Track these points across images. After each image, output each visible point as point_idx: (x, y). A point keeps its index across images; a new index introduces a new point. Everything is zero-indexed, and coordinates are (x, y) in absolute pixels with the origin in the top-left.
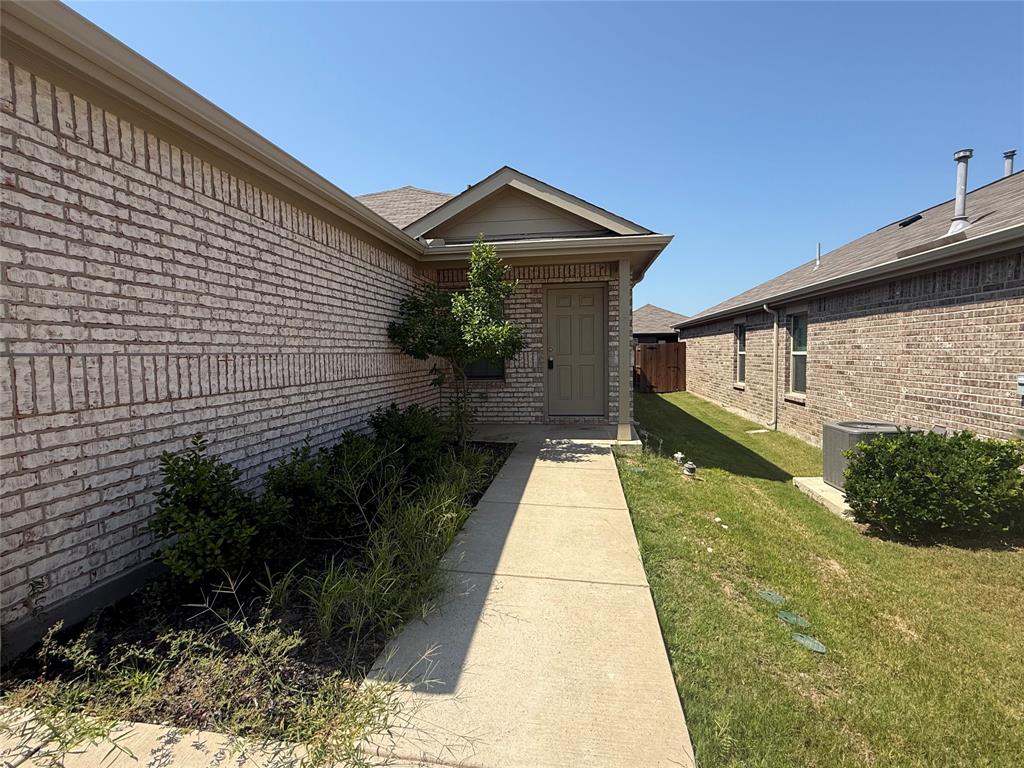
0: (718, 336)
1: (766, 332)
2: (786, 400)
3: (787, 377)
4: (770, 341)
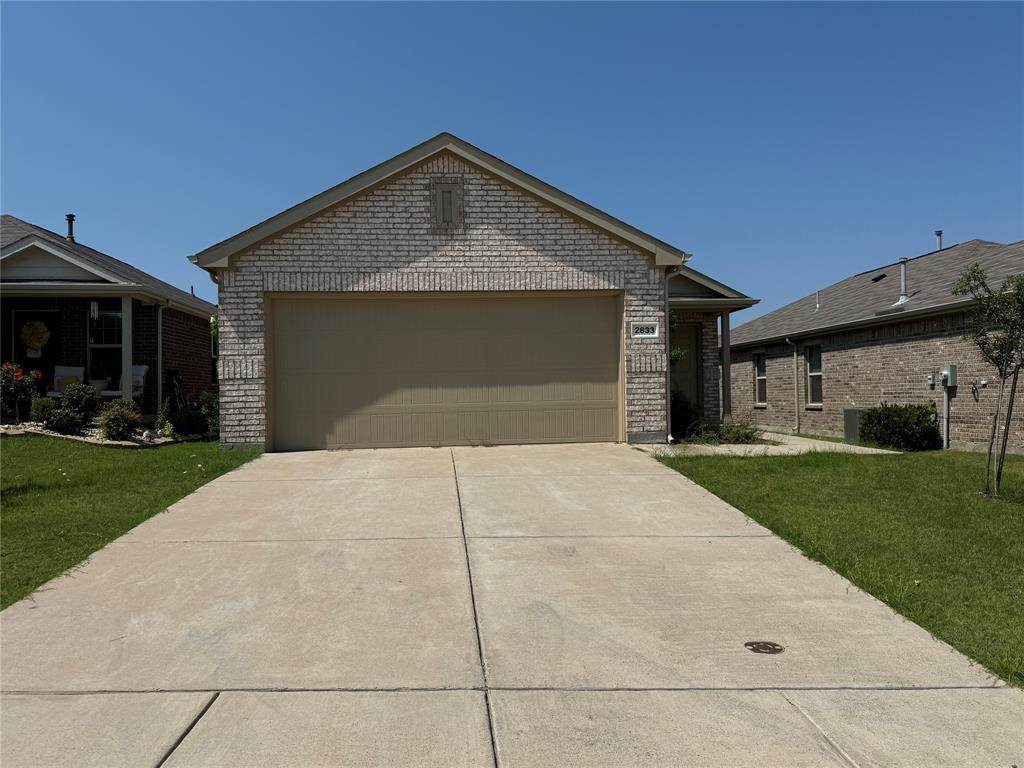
1: (786, 359)
2: (807, 409)
3: (806, 392)
4: (791, 367)
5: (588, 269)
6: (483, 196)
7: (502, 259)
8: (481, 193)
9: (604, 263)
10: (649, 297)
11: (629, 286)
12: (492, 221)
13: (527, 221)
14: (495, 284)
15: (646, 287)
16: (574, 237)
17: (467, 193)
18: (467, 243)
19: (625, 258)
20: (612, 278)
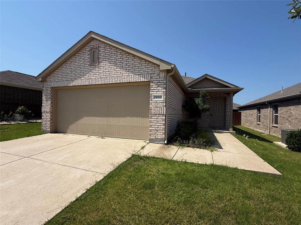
0: (252, 110)
1: (266, 109)
2: (272, 126)
3: (273, 120)
4: (268, 112)
5: (137, 74)
6: (104, 51)
7: (109, 72)
8: (104, 50)
9: (143, 71)
10: (159, 84)
11: (152, 80)
12: (107, 60)
13: (117, 58)
14: (107, 82)
15: (159, 79)
16: (133, 62)
17: (99, 51)
18: (99, 68)
19: (151, 68)
20: (145, 77)
